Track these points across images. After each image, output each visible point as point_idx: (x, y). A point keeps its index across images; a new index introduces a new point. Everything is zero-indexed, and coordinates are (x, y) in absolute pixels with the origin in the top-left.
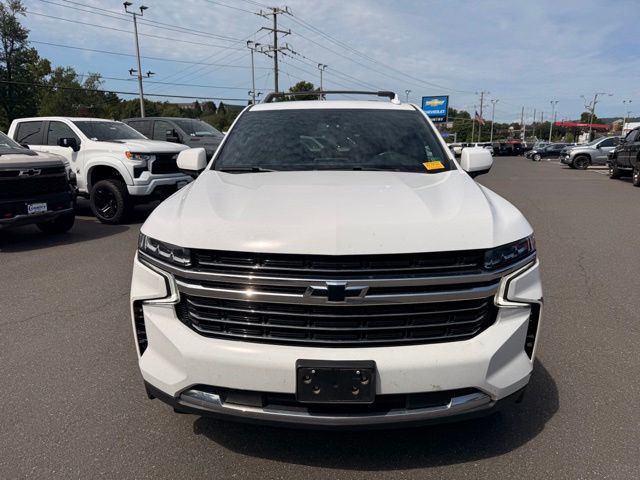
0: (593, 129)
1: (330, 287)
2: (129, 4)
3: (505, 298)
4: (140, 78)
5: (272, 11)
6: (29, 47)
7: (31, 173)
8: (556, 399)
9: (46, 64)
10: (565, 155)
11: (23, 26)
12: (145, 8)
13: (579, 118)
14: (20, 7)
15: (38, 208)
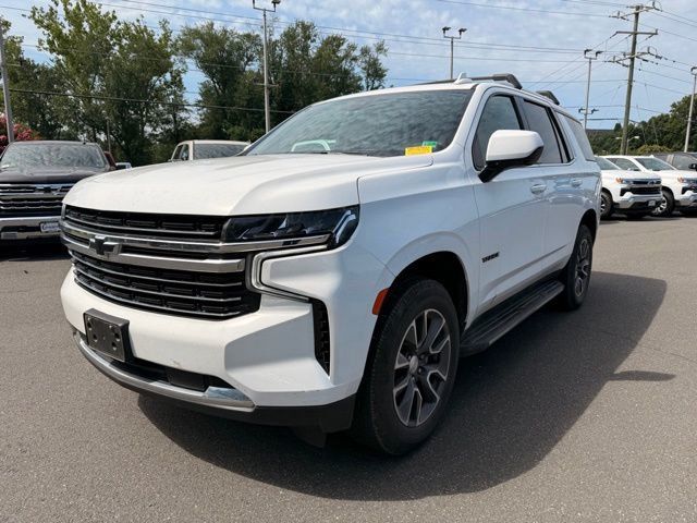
1: (96, 239)
2: (448, 29)
5: (634, 10)
11: (383, 66)
12: (464, 30)
14: (383, 49)
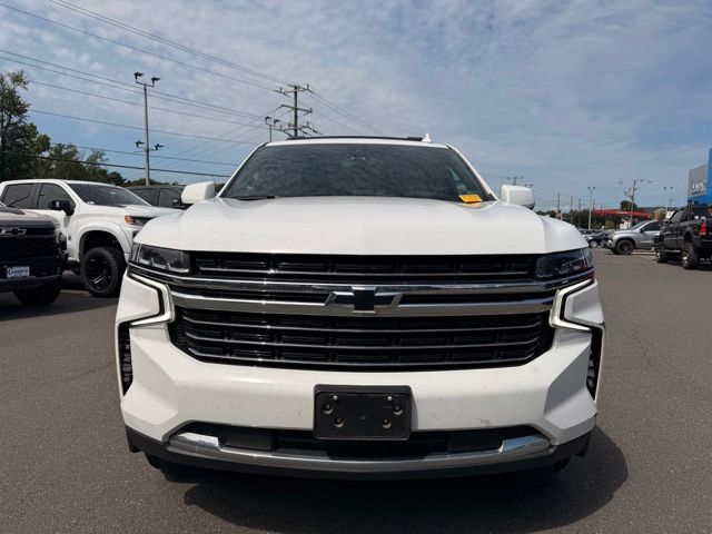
0: (634, 217)
1: (356, 292)
2: (140, 75)
3: (562, 317)
4: (148, 151)
5: (293, 89)
6: (28, 122)
7: (15, 232)
8: (625, 467)
9: (45, 142)
10: (607, 239)
11: (23, 99)
12: (157, 79)
13: (619, 207)
14: (21, 80)
15: (19, 272)
